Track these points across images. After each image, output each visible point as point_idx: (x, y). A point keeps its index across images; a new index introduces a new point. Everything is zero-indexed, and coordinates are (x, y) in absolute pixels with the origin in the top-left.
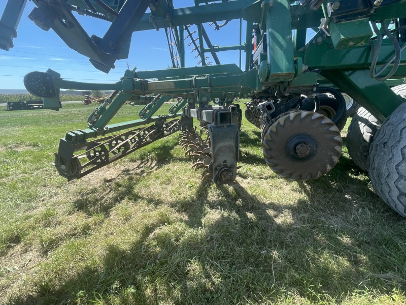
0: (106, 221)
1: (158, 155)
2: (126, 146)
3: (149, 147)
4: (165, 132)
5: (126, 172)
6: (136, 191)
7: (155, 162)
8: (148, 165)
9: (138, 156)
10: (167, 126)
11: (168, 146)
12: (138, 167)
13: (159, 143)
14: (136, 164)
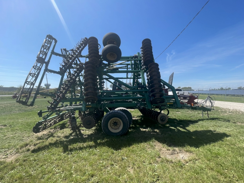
0: (47, 141)
1: (60, 127)
2: (51, 124)
3: (57, 124)
4: (64, 118)
5: (50, 132)
6: (54, 135)
7: (59, 129)
8: (57, 130)
9: (53, 127)
10: (65, 116)
11: (65, 123)
12: (53, 131)
13: (61, 123)
14: (52, 130)
